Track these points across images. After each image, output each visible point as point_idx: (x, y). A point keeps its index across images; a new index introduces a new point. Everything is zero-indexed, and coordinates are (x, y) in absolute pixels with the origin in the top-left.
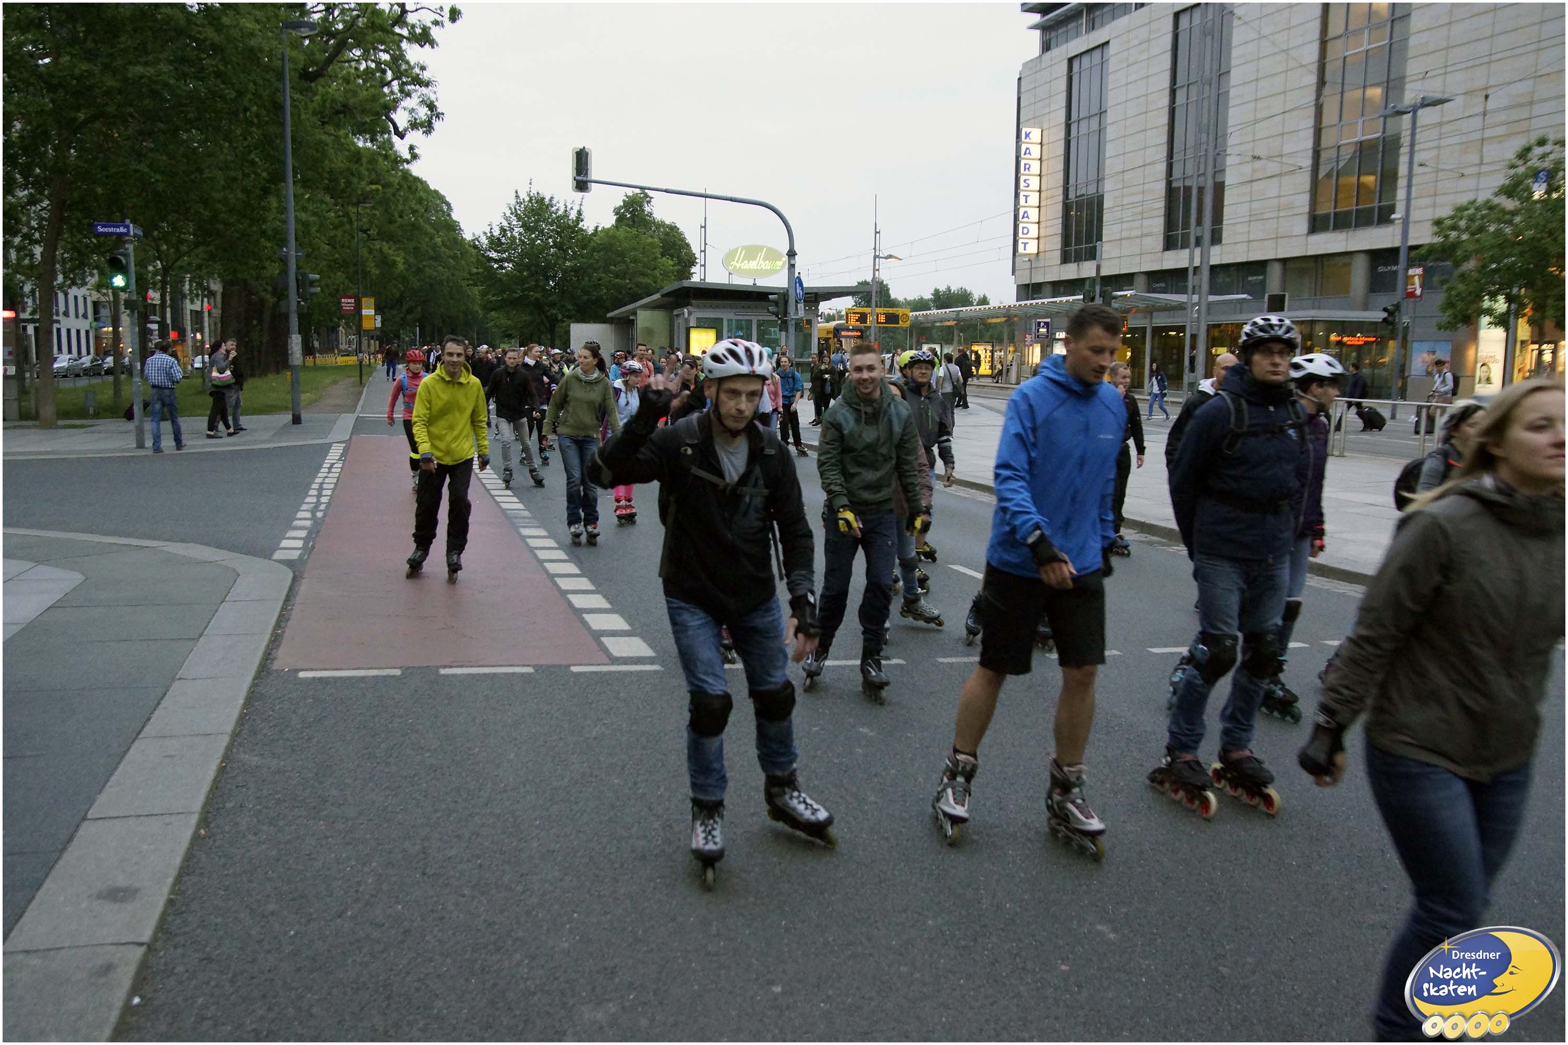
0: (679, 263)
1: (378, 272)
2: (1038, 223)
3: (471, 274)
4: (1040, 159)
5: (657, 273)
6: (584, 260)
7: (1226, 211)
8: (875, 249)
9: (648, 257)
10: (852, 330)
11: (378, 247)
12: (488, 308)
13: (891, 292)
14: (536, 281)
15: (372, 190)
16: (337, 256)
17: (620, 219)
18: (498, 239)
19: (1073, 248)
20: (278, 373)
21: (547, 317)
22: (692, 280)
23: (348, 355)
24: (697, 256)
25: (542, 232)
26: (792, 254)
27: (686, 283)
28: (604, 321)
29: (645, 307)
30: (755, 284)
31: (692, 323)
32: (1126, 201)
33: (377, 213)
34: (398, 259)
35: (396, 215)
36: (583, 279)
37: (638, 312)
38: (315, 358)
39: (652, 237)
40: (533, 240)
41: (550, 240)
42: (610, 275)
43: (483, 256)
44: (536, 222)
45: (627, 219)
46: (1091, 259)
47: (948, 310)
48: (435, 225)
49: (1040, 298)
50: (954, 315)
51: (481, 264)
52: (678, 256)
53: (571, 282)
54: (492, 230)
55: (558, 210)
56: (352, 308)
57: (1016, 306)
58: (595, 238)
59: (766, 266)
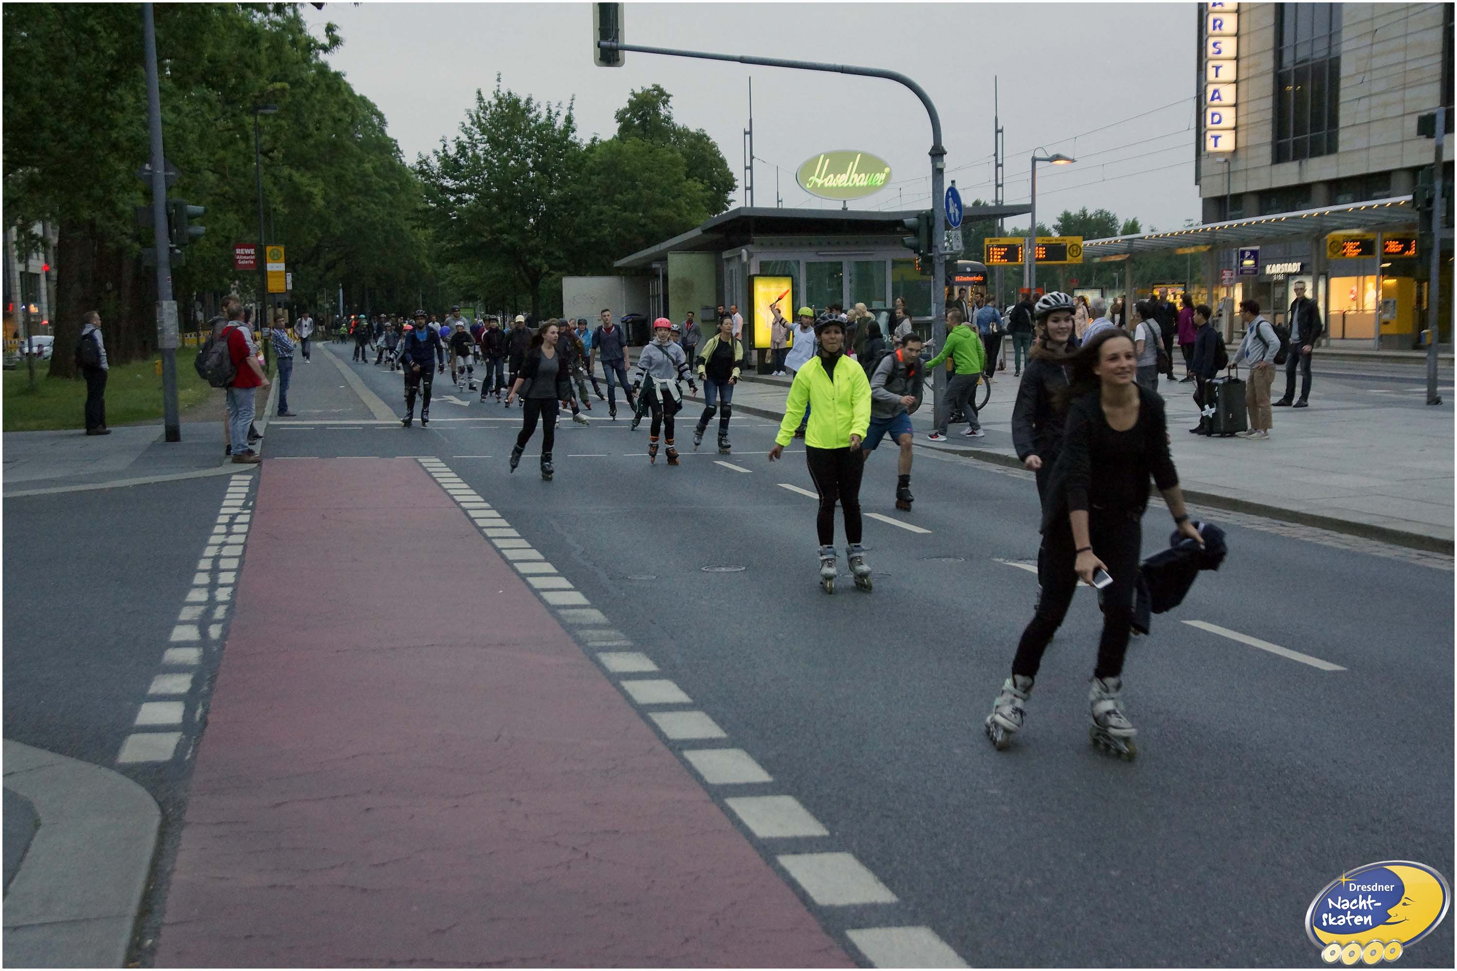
0: (711, 185)
1: (286, 211)
2: (1236, 105)
3: (416, 211)
4: (1238, 11)
5: (682, 201)
6: (577, 187)
8: (996, 155)
9: (667, 179)
11: (285, 174)
14: (510, 218)
15: (273, 92)
17: (626, 128)
18: (456, 161)
19: (1291, 139)
21: (526, 268)
22: (732, 207)
25: (517, 150)
29: (678, 249)
30: (845, 209)
31: (756, 269)
33: (283, 123)
34: (315, 191)
35: (311, 127)
36: (577, 215)
37: (670, 255)
38: (199, 335)
40: (507, 161)
41: (529, 160)
42: (615, 206)
43: (434, 184)
44: (508, 134)
45: (635, 127)
46: (1320, 154)
47: (1119, 238)
48: (361, 145)
49: (1241, 217)
50: (1125, 246)
51: (431, 196)
52: (710, 177)
53: (559, 218)
54: (446, 148)
55: (538, 116)
56: (252, 262)
57: (1204, 230)
58: (592, 155)
59: (861, 180)
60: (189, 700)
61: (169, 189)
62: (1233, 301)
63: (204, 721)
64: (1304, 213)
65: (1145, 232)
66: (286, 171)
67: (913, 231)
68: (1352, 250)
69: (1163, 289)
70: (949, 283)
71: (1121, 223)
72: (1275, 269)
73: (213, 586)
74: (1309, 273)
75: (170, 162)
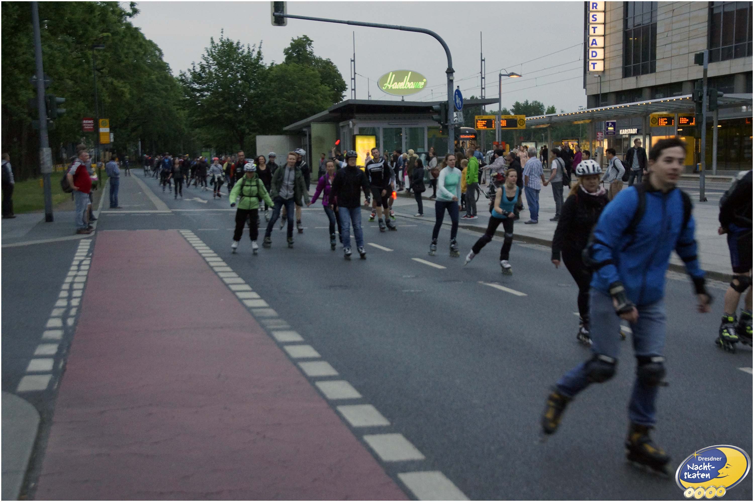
0: (334, 88)
1: (110, 100)
2: (604, 48)
3: (180, 101)
5: (318, 96)
6: (264, 89)
8: (481, 73)
9: (310, 84)
14: (229, 105)
15: (104, 37)
16: (78, 88)
17: (289, 57)
18: (200, 74)
19: (632, 65)
20: (34, 177)
21: (237, 131)
22: (345, 99)
25: (232, 69)
27: (339, 103)
29: (316, 121)
30: (403, 100)
31: (357, 132)
33: (108, 54)
34: (126, 90)
35: (123, 57)
36: (264, 103)
37: (312, 125)
38: (63, 166)
39: (313, 70)
40: (227, 74)
41: (238, 74)
42: (284, 99)
43: (188, 87)
44: (227, 61)
45: (294, 57)
46: (647, 73)
47: (545, 116)
48: (150, 66)
49: (607, 105)
50: (548, 120)
51: (187, 93)
52: (333, 84)
53: (255, 105)
54: (195, 68)
55: (243, 51)
56: (92, 127)
57: (588, 112)
58: (272, 72)
59: (411, 85)
60: (56, 358)
61: (47, 88)
62: (603, 148)
63: (64, 369)
64: (639, 103)
65: (558, 113)
66: (110, 80)
67: (437, 112)
68: (663, 123)
69: (566, 142)
70: (457, 138)
71: (546, 108)
72: (624, 132)
73: (70, 298)
74: (641, 134)
75: (48, 74)
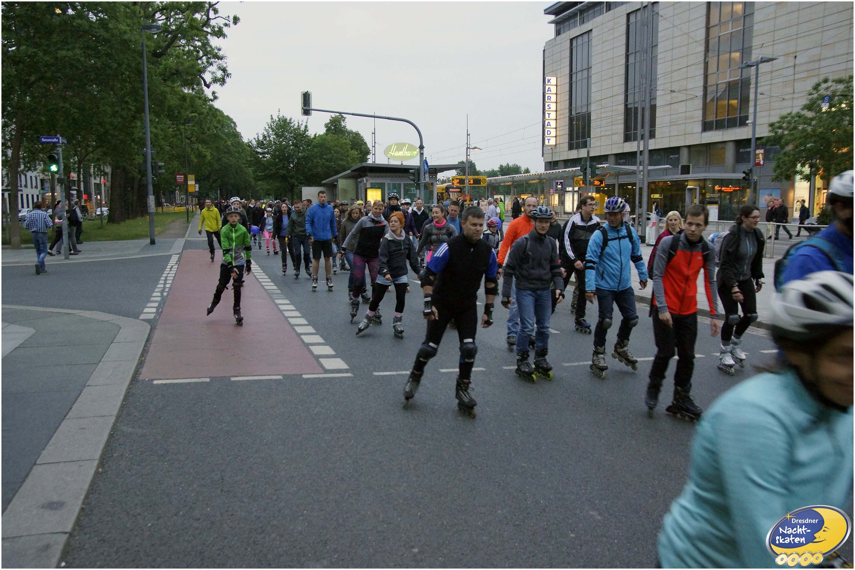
0: (361, 153)
1: (196, 160)
2: (556, 128)
3: (247, 161)
4: (556, 94)
5: (349, 159)
6: (309, 153)
7: (658, 121)
8: (467, 144)
9: (343, 150)
10: (456, 188)
11: (196, 147)
12: (256, 179)
13: (476, 167)
14: (283, 164)
15: (192, 116)
16: (174, 152)
17: (328, 129)
18: (262, 142)
20: (142, 216)
21: (289, 183)
22: (368, 163)
23: (181, 206)
24: (371, 149)
25: (286, 138)
26: (421, 147)
27: (364, 164)
28: (319, 185)
29: (341, 177)
30: (402, 164)
31: (368, 186)
32: (603, 115)
33: (196, 128)
34: (207, 154)
35: (206, 129)
36: (309, 163)
37: (339, 180)
39: (346, 139)
40: (281, 142)
41: (290, 142)
42: (323, 160)
43: (254, 151)
44: (282, 132)
45: (332, 130)
46: (585, 147)
47: (507, 177)
48: (227, 134)
49: (556, 169)
50: (511, 179)
51: (253, 155)
52: (360, 150)
53: (302, 164)
54: (259, 137)
55: (294, 125)
56: (183, 181)
57: (544, 173)
58: (315, 140)
59: (407, 154)
72: (569, 190)
